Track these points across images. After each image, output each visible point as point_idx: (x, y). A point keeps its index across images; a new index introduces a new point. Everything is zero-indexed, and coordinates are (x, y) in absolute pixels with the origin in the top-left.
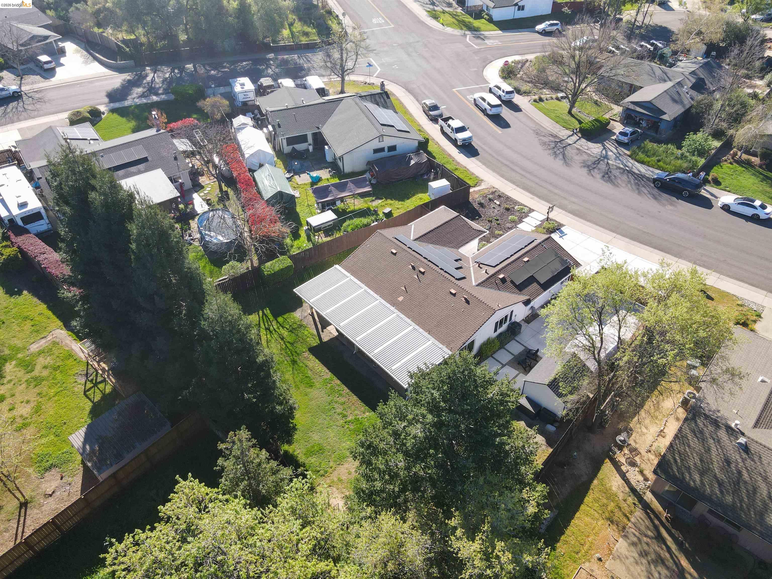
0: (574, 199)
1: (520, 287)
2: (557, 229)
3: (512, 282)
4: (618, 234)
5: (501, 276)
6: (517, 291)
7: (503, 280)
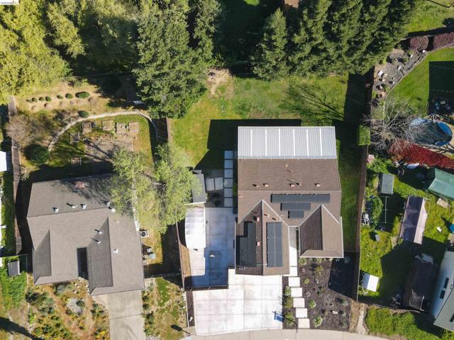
1: (246, 224)
2: (283, 319)
5: (258, 219)
6: (246, 220)
7: (255, 219)
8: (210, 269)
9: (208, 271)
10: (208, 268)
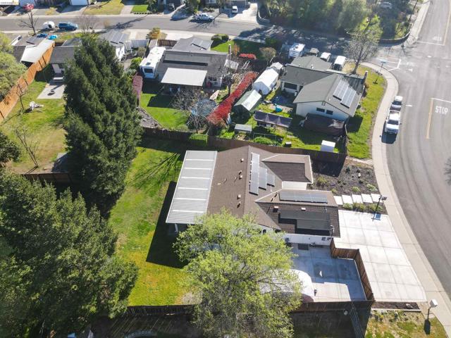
0: (419, 205)
1: (281, 221)
2: (378, 213)
3: (279, 215)
4: (420, 244)
5: (276, 207)
6: (277, 221)
7: (275, 210)
8: (338, 277)
9: (340, 280)
10: (337, 279)
